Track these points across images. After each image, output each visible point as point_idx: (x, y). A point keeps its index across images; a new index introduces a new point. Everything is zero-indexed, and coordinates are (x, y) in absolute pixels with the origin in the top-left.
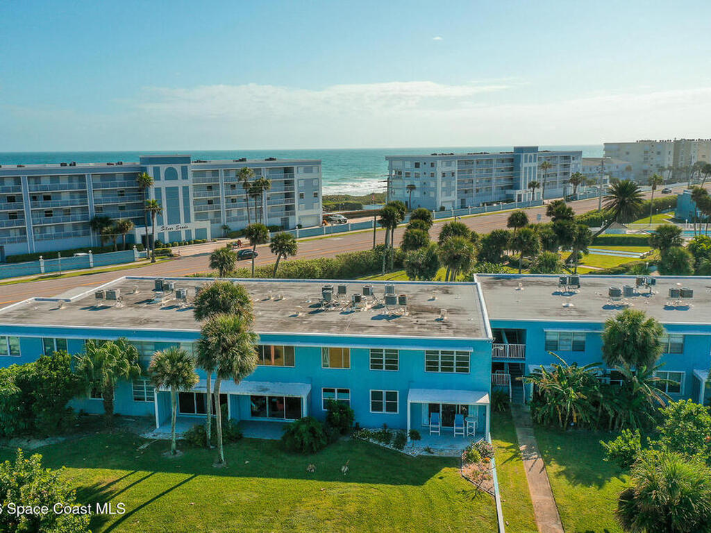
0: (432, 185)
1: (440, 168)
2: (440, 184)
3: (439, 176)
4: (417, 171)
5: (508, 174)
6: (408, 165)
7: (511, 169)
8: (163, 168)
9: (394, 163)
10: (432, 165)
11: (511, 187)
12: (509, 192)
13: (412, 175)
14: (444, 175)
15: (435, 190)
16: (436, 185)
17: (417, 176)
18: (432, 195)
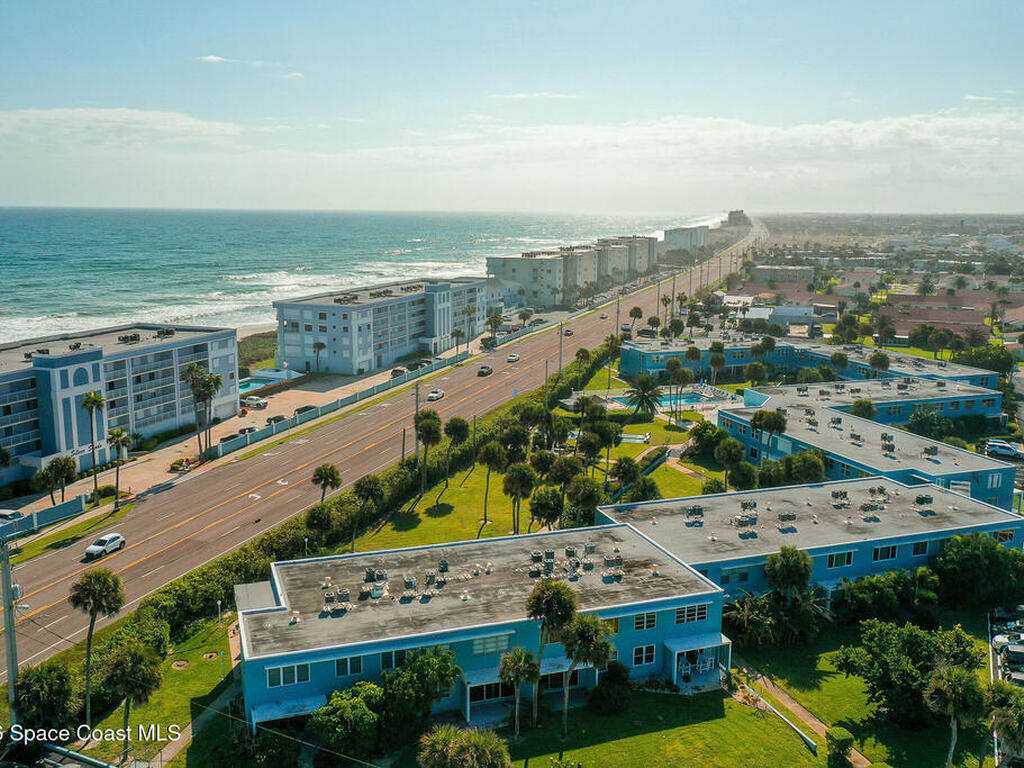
0: (346, 341)
1: (356, 320)
2: (357, 341)
3: (355, 330)
4: (323, 323)
5: (419, 319)
6: (308, 315)
7: (422, 312)
8: (72, 370)
9: (287, 312)
10: (345, 317)
11: (422, 334)
12: (423, 340)
13: (316, 329)
14: (360, 329)
15: (350, 348)
16: (351, 342)
17: (323, 329)
18: (346, 354)
